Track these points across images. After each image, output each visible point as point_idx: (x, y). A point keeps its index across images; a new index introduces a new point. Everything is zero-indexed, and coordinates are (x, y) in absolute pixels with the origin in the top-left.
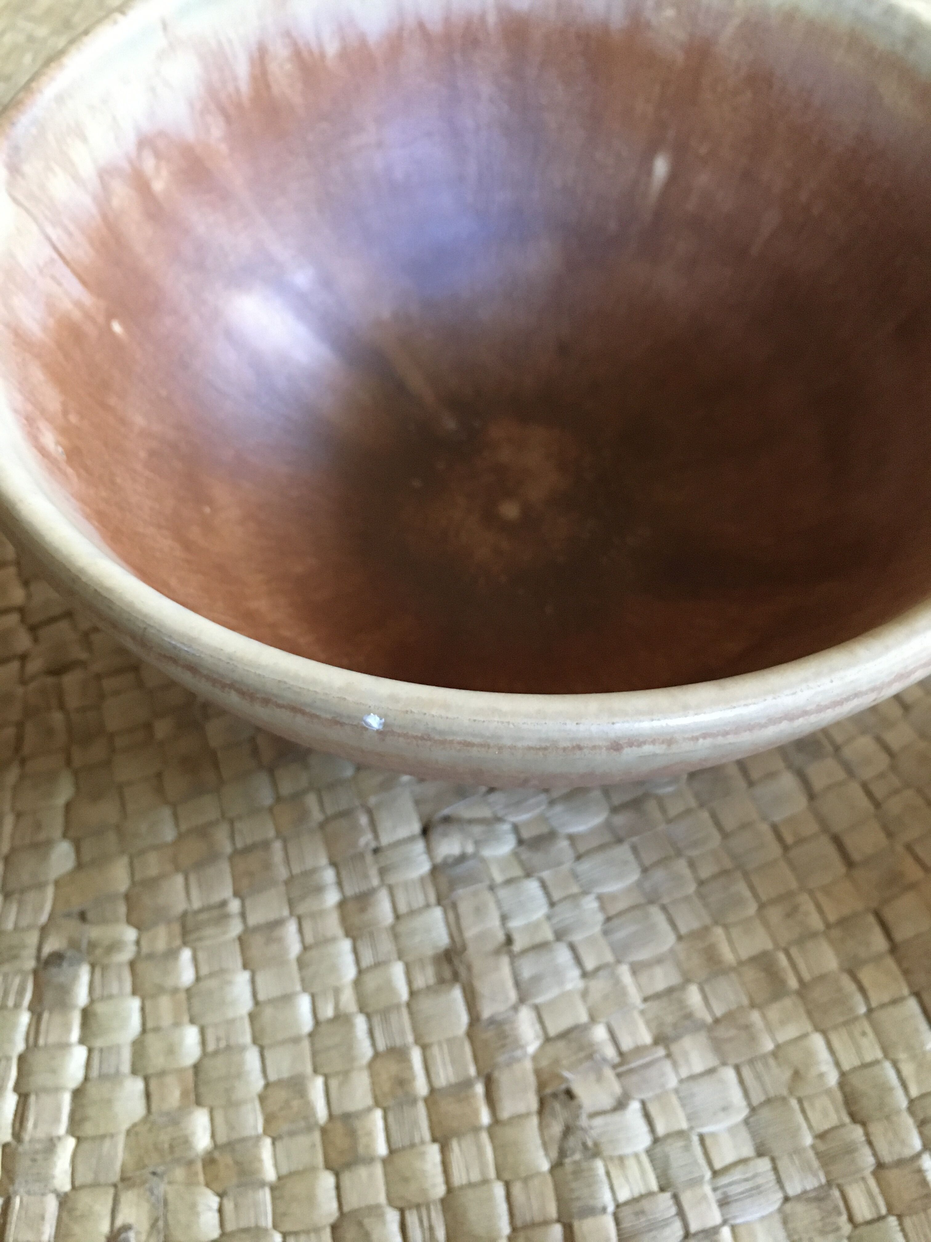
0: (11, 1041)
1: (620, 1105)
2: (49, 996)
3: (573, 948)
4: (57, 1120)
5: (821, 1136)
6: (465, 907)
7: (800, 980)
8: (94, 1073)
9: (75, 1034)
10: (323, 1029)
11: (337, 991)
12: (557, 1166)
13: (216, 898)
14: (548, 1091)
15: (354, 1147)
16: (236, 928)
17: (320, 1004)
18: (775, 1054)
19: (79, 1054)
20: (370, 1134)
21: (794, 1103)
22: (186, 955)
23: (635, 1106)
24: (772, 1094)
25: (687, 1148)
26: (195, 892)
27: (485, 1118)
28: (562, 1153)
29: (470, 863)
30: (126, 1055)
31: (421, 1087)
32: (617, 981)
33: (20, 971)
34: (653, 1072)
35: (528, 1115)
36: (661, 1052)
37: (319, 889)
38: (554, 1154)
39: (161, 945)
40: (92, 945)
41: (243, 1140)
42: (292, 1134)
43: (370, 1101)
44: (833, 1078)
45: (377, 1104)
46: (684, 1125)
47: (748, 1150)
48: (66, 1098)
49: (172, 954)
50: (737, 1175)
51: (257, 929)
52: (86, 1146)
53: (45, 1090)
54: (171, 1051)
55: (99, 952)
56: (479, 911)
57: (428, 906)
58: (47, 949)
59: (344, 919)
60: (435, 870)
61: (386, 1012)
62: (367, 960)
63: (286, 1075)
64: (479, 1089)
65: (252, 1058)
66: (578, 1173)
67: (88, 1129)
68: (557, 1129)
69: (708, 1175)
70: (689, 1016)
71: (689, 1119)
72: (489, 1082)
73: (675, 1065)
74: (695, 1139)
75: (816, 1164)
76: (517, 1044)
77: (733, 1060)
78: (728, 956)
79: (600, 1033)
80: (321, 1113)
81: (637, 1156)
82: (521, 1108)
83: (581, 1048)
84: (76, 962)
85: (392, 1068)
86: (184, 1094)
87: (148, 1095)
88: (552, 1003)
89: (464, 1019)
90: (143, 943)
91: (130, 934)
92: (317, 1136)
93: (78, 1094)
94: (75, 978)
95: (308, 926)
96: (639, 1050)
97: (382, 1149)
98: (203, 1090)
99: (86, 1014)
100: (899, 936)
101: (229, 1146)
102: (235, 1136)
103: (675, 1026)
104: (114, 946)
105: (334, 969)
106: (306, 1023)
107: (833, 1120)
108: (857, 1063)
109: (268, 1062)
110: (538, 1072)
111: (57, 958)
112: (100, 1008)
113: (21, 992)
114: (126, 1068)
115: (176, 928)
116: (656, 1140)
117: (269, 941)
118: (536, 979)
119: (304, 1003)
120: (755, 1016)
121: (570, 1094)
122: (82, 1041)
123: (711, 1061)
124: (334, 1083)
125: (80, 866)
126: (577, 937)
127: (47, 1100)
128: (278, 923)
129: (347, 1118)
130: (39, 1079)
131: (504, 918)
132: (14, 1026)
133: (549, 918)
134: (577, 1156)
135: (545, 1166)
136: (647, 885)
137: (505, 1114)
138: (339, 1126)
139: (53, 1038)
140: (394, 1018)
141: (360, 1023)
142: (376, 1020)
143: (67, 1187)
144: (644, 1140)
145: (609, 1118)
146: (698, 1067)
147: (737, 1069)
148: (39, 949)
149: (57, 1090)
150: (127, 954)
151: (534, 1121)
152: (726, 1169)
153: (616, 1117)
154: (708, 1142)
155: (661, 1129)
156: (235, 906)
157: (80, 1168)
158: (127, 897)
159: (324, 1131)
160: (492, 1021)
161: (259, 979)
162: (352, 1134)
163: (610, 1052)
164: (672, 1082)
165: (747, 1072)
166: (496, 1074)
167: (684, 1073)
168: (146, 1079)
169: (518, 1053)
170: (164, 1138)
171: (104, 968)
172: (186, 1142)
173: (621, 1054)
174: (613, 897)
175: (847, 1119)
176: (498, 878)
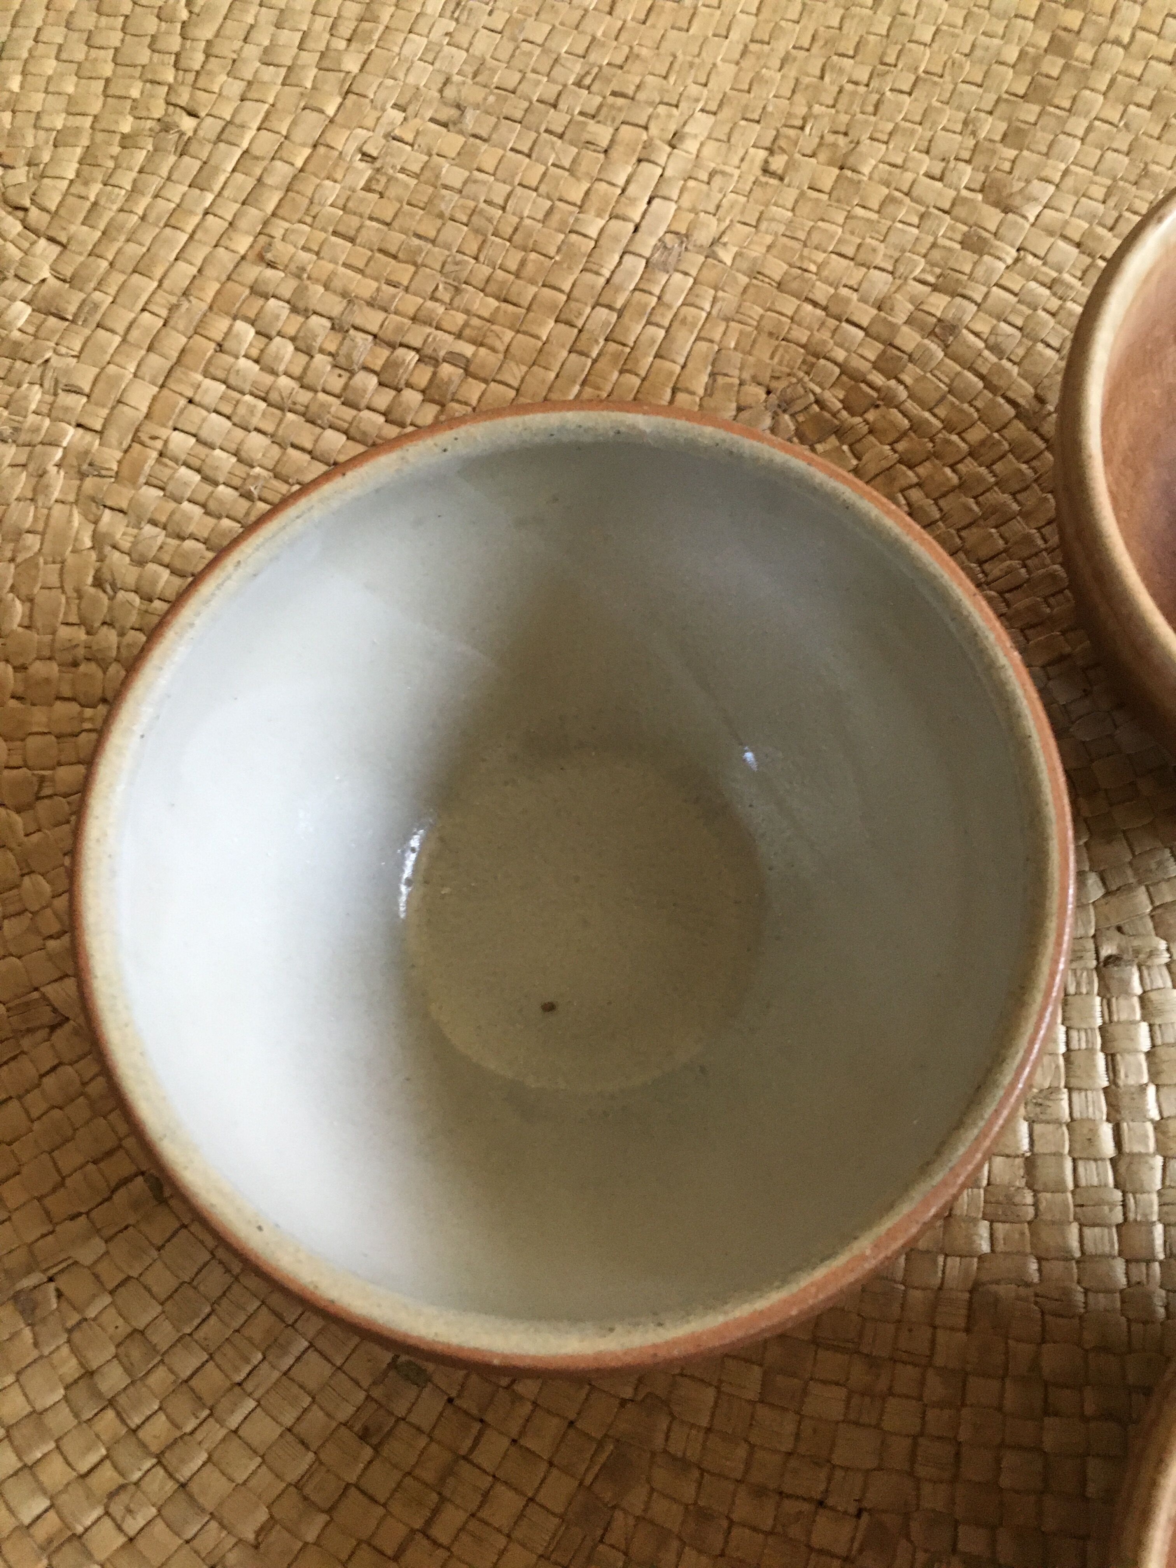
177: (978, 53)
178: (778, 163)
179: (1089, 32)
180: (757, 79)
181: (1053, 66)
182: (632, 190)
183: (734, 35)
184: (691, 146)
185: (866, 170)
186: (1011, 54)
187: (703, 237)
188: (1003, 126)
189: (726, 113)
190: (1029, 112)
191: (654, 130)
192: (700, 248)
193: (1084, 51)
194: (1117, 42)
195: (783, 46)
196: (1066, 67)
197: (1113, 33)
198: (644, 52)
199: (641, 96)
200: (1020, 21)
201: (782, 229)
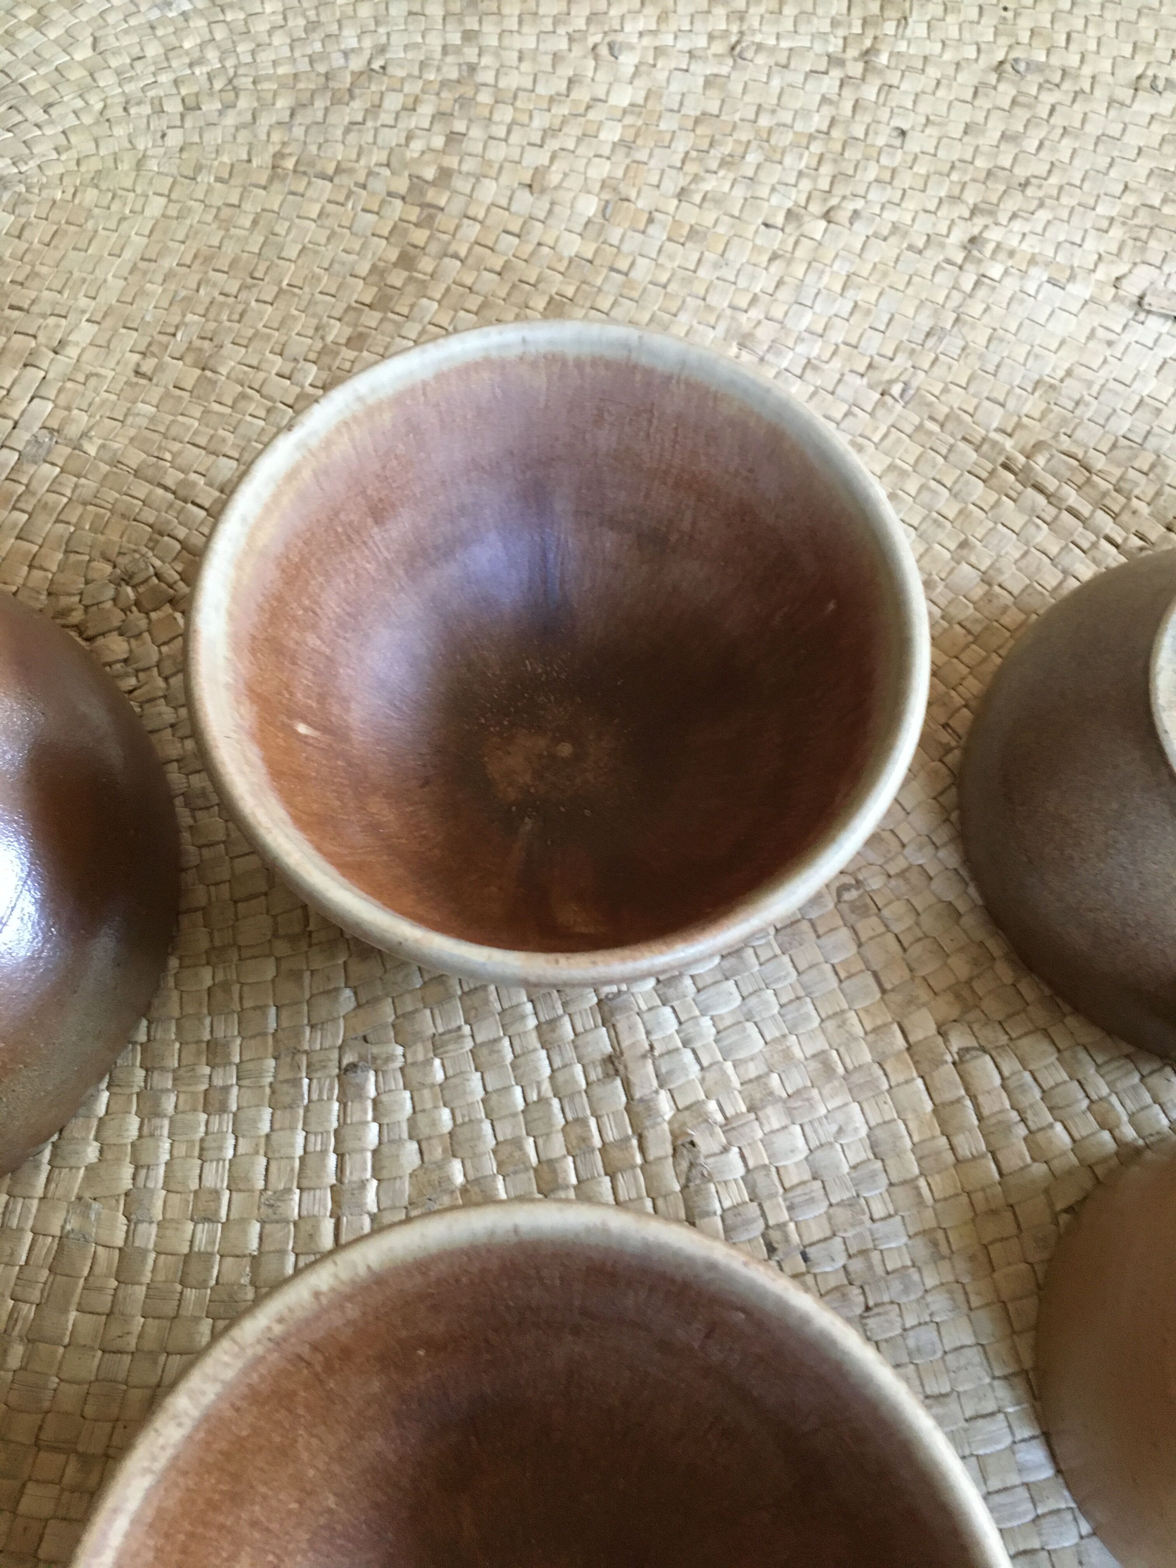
0: (328, 1120)
1: (725, 1150)
2: (351, 1091)
3: (694, 1051)
4: (365, 1169)
5: (854, 1168)
6: (622, 1026)
7: (845, 1068)
8: (385, 1139)
9: (370, 1116)
10: (531, 1107)
11: (539, 1084)
12: (685, 1188)
13: (454, 1025)
14: (679, 1142)
15: (555, 1179)
16: (469, 1044)
17: (528, 1091)
18: (826, 1117)
19: (374, 1127)
20: (565, 1171)
21: (838, 1147)
22: (437, 1062)
23: (735, 1150)
24: (823, 1141)
25: (768, 1175)
26: (439, 1021)
27: (639, 1160)
28: (688, 1180)
29: (625, 997)
30: (405, 1127)
31: (597, 1142)
32: (724, 1073)
33: (329, 1076)
34: (747, 1129)
35: (666, 1157)
36: (752, 1116)
37: (523, 1017)
38: (683, 1181)
39: (420, 1057)
40: (375, 1058)
41: (485, 1177)
42: (515, 1173)
43: (565, 1152)
44: (864, 1131)
45: (569, 1153)
46: (767, 1162)
47: (807, 1176)
48: (369, 1155)
49: (428, 1062)
50: (799, 1191)
51: (483, 1044)
52: (384, 1184)
53: (355, 1151)
54: (434, 1123)
55: (379, 1062)
56: (632, 1028)
57: (596, 1027)
58: (345, 1062)
59: (540, 1036)
60: (600, 1002)
61: (571, 1096)
62: (557, 1063)
63: (509, 1137)
64: (635, 1142)
65: (486, 1126)
66: (698, 1191)
67: (385, 1174)
68: (684, 1165)
69: (781, 1191)
70: (771, 1093)
71: (769, 1157)
72: (640, 1138)
73: (761, 1124)
74: (773, 1170)
75: (850, 1184)
76: (659, 1114)
77: (798, 1122)
78: (798, 1053)
79: (712, 1106)
80: (534, 1160)
81: (735, 1180)
82: (661, 1153)
83: (700, 1115)
84: (365, 1070)
85: (578, 1130)
86: (444, 1151)
87: (421, 1152)
88: (680, 1087)
89: (624, 1099)
90: (408, 1056)
91: (399, 1050)
92: (532, 1172)
93: (375, 1152)
94: (367, 1079)
95: (516, 1042)
96: (738, 1115)
97: (573, 1180)
98: (456, 1147)
99: (375, 1102)
100: (912, 1039)
101: (477, 1181)
102: (479, 1175)
103: (762, 1100)
104: (390, 1058)
105: (536, 1069)
106: (520, 1105)
107: (863, 1156)
108: (880, 1121)
109: (497, 1128)
110: (672, 1132)
111: (353, 1067)
112: (384, 1098)
113: (331, 1089)
114: (405, 1135)
115: (429, 1045)
116: (748, 1171)
117: (492, 1052)
118: (670, 1073)
119: (518, 1091)
120: (815, 1092)
121: (692, 1143)
122: (375, 1119)
123: (785, 1121)
124: (540, 1141)
125: (359, 1006)
126: (697, 1045)
127: (357, 1157)
128: (497, 1040)
129: (550, 1162)
130: (349, 1144)
131: (648, 1033)
132: (330, 1111)
133: (678, 1032)
134: (698, 1182)
135: (677, 1188)
136: (745, 1009)
137: (651, 1157)
138: (545, 1167)
139: (356, 1118)
140: (577, 1099)
141: (555, 1102)
142: (566, 1102)
143: (375, 1210)
144: (740, 1171)
145: (717, 1158)
146: (776, 1125)
147: (801, 1126)
148: (340, 1062)
149: (363, 1150)
150: (399, 1062)
151: (671, 1160)
152: (793, 1188)
153: (723, 1157)
154: (782, 1171)
155: (751, 1164)
156: (466, 1029)
157: (382, 1198)
158: (394, 1026)
159: (536, 1170)
160: (641, 1100)
161: (486, 1076)
162: (554, 1171)
163: (719, 1118)
164: (760, 1135)
165: (807, 1128)
166: (646, 1133)
167: (767, 1129)
168: (419, 1143)
169: (659, 1120)
170: (435, 1177)
171: (384, 1073)
172: (449, 1179)
173: (726, 1118)
174: (721, 1017)
175: (871, 1156)
176: (644, 1007)
177: (336, 267)
178: (148, 366)
179: (433, 248)
180: (141, 293)
181: (397, 278)
182: (15, 392)
183: (128, 254)
184: (73, 352)
185: (224, 371)
186: (364, 268)
187: (73, 431)
188: (348, 331)
189: (108, 323)
190: (372, 318)
191: (41, 338)
192: (69, 442)
193: (426, 264)
194: (456, 256)
195: (169, 263)
196: (410, 279)
197: (452, 249)
198: (44, 270)
199: (35, 309)
200: (376, 239)
201: (145, 422)
